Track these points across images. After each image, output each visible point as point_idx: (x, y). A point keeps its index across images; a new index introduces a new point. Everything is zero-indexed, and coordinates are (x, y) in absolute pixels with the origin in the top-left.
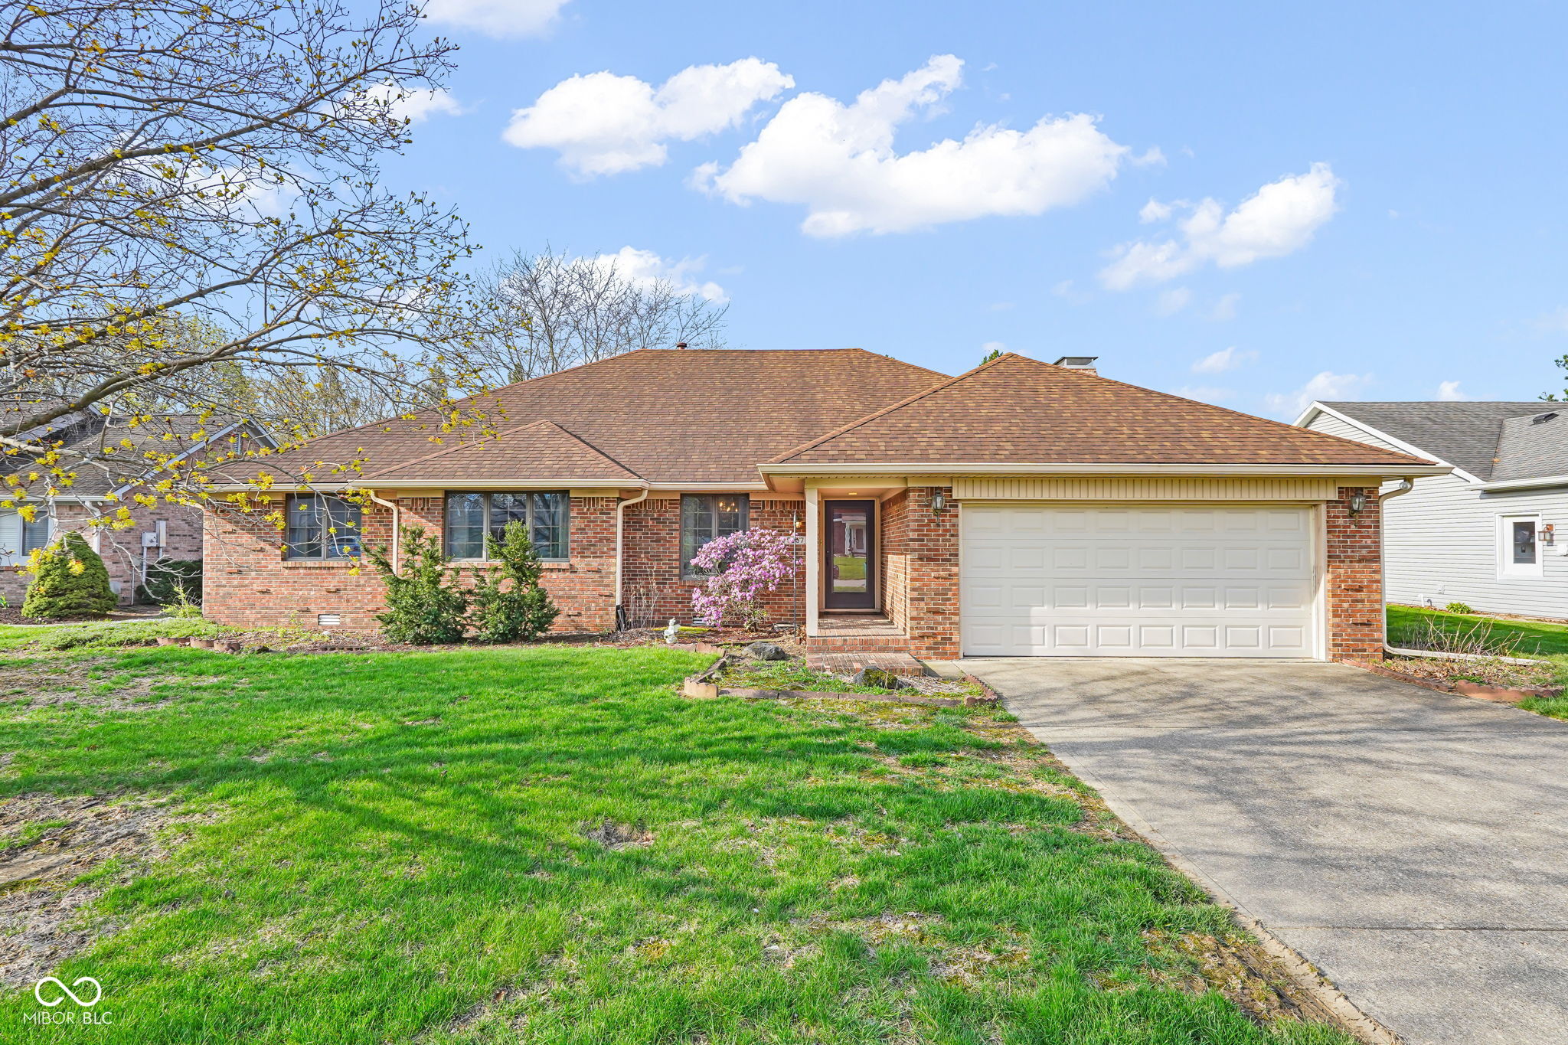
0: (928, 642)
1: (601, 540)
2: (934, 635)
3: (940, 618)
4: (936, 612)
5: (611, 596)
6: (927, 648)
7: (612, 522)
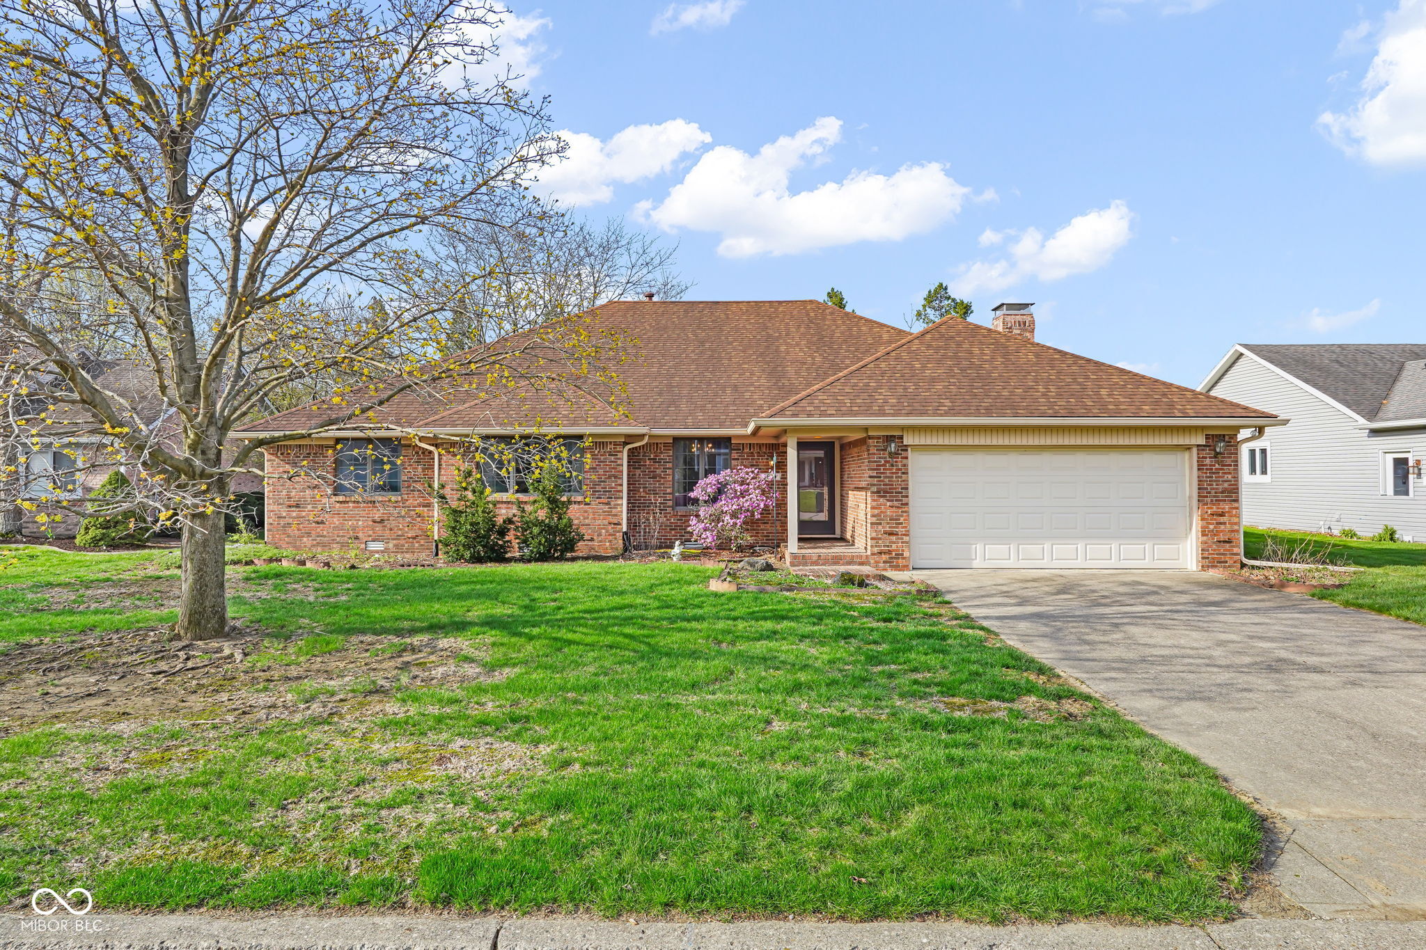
0: (885, 557)
1: (610, 477)
2: (890, 552)
3: (894, 538)
4: (891, 534)
5: (619, 524)
6: (884, 562)
7: (619, 462)
